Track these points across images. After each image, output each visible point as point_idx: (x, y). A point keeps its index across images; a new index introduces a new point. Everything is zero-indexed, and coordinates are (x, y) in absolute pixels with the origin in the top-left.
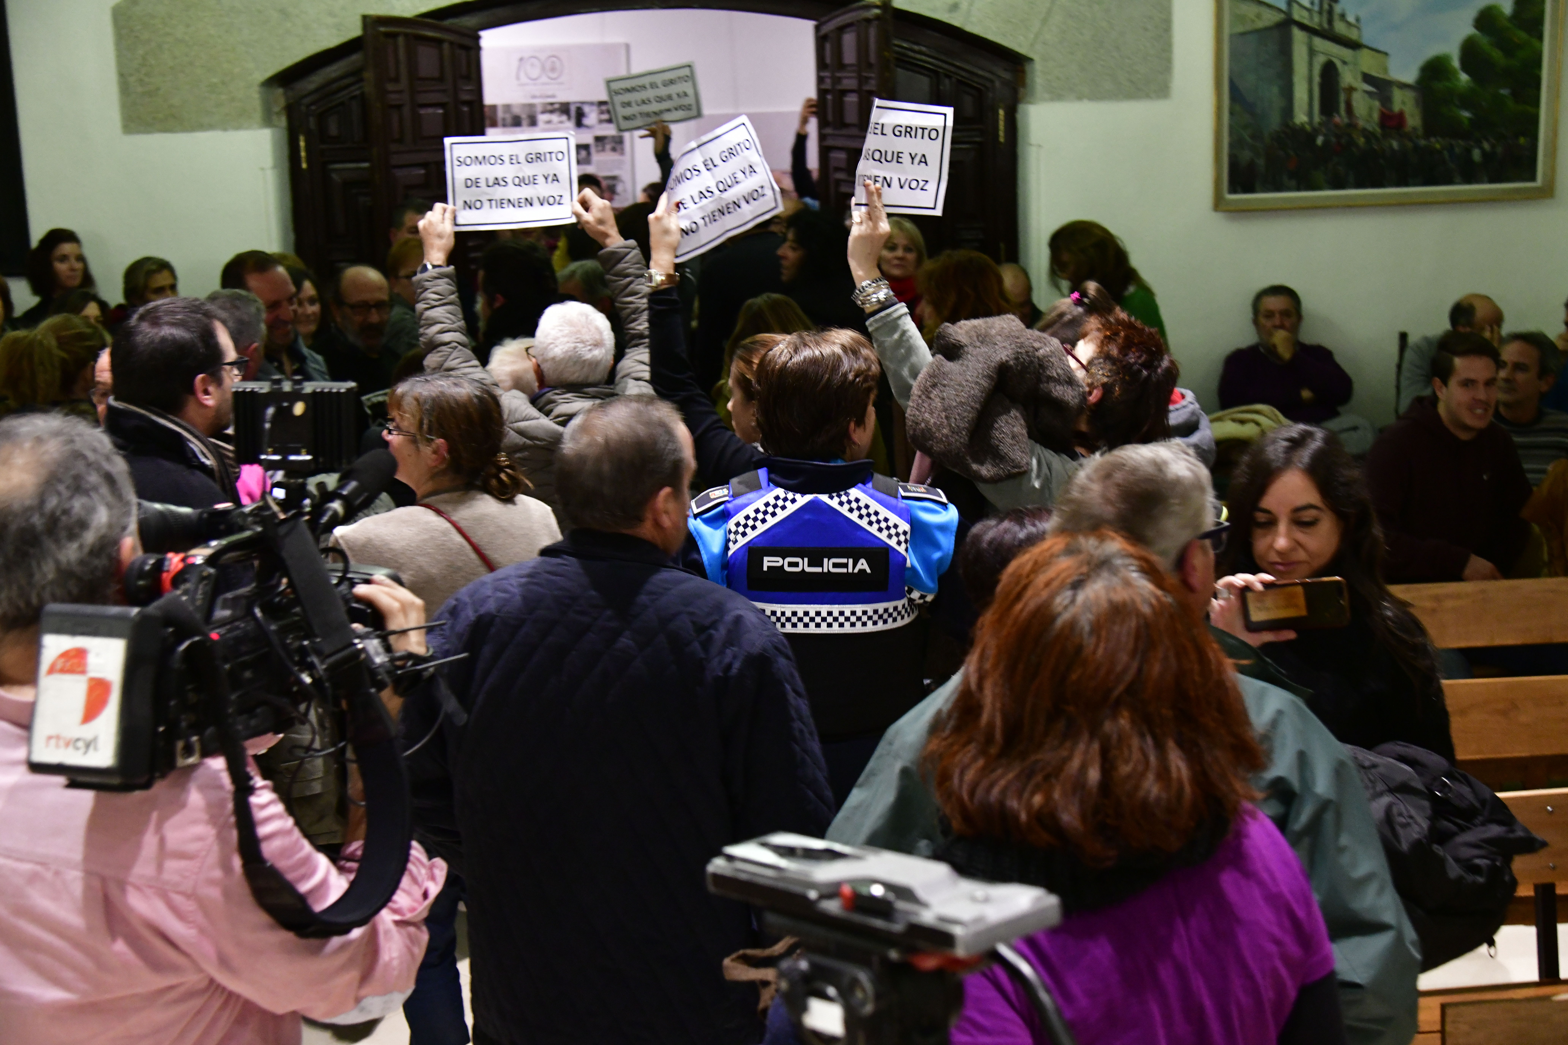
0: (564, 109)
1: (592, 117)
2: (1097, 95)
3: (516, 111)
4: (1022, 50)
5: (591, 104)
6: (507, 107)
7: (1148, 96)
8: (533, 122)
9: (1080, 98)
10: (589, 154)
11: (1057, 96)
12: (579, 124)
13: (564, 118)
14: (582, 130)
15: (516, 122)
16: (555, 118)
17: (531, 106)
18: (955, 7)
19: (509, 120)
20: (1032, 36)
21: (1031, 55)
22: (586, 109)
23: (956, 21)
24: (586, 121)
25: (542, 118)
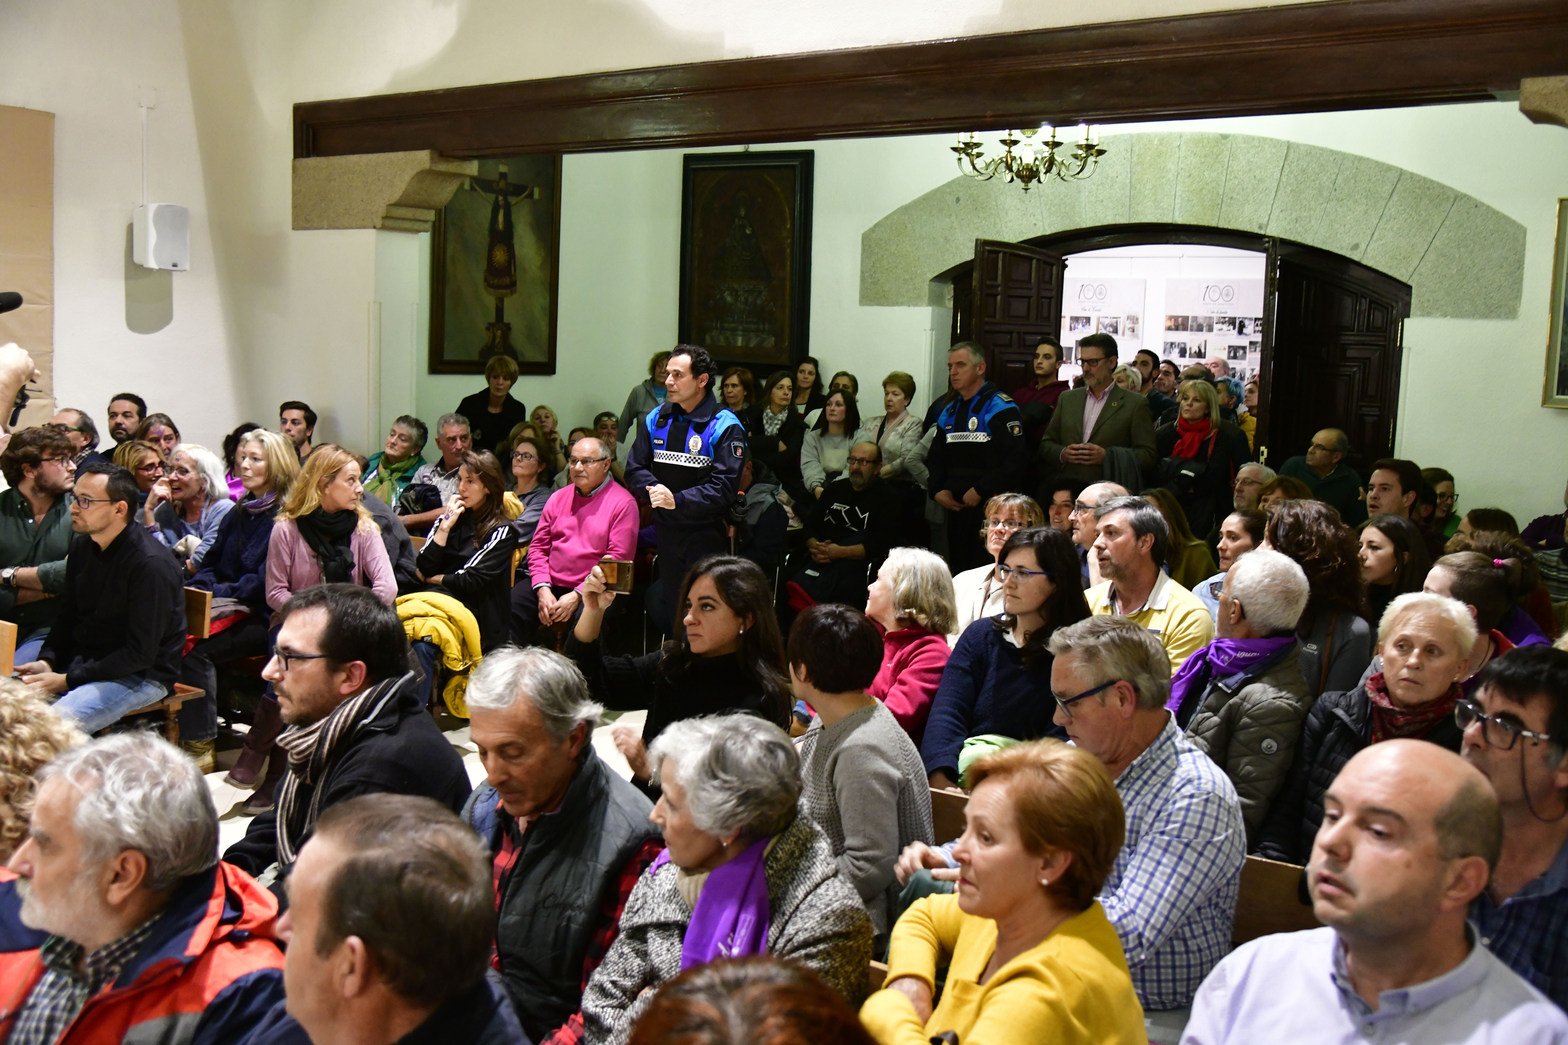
0: (1232, 322)
1: (1250, 328)
2: (1459, 314)
3: (1200, 321)
4: (1404, 279)
5: (1251, 319)
6: (1195, 318)
7: (1499, 317)
8: (1210, 329)
9: (1444, 315)
10: (1245, 353)
11: (1427, 313)
12: (1240, 332)
13: (1231, 327)
14: (1242, 336)
15: (1200, 328)
16: (1225, 327)
17: (1210, 318)
18: (1356, 247)
19: (1195, 327)
20: (1411, 269)
21: (1410, 283)
22: (1247, 322)
23: (1356, 256)
24: (1245, 331)
25: (1216, 327)
